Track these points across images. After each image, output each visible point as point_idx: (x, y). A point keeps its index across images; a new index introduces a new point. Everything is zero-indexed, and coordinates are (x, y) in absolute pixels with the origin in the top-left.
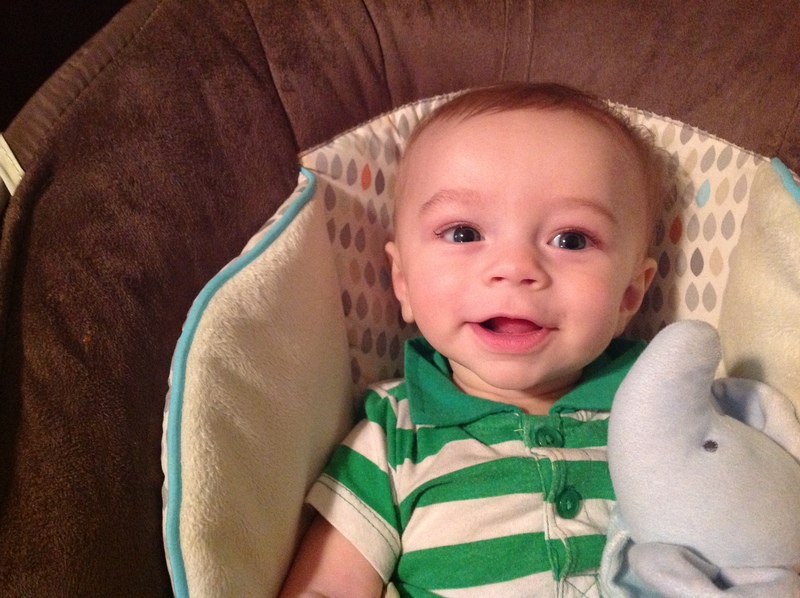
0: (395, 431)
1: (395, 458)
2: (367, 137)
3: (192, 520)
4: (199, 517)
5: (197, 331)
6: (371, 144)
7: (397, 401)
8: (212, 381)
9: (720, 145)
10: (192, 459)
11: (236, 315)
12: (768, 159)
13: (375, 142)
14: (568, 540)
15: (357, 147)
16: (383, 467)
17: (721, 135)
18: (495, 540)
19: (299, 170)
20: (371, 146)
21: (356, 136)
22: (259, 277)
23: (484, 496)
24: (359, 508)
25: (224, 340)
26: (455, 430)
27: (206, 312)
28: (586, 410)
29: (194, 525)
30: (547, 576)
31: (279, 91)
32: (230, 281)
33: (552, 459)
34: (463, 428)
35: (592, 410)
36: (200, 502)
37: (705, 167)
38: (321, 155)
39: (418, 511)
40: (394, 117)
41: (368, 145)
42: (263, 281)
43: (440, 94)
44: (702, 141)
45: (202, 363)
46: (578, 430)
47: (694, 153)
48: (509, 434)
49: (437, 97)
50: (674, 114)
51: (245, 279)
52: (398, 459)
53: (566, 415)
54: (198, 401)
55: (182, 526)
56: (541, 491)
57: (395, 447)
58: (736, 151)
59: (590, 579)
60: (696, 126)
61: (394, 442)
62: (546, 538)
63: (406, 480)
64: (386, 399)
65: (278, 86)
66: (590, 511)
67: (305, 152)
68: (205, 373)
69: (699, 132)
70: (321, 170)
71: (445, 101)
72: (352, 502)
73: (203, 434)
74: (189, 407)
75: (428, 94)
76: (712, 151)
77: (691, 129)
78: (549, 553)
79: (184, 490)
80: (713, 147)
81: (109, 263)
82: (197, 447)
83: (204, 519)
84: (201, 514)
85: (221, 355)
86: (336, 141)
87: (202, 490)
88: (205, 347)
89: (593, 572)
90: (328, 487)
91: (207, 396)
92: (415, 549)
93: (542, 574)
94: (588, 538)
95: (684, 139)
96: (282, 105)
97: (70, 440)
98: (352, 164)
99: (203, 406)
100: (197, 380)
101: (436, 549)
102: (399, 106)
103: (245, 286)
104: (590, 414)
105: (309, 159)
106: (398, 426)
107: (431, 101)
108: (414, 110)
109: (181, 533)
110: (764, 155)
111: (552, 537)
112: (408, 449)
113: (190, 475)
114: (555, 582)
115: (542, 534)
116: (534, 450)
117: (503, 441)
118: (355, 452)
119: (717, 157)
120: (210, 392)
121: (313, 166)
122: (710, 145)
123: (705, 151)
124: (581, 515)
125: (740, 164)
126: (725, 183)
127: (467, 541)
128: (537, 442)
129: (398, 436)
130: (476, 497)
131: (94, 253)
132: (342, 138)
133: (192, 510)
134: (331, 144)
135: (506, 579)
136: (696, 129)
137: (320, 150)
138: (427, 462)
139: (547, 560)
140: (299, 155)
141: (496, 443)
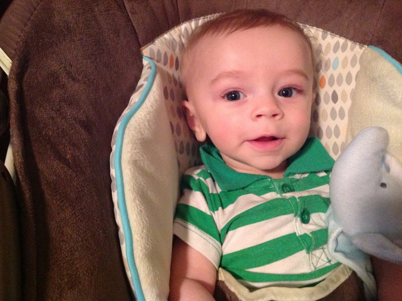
0: (210, 195)
1: (214, 208)
2: (170, 39)
3: (140, 248)
4: (143, 246)
5: (123, 146)
6: (172, 43)
7: (205, 179)
8: (136, 173)
9: (342, 40)
10: (135, 216)
11: (140, 137)
12: (366, 46)
13: (174, 42)
14: (311, 233)
15: (166, 44)
16: (208, 212)
17: (341, 35)
18: (274, 240)
19: (142, 58)
20: (172, 44)
21: (165, 39)
22: (147, 115)
23: (263, 220)
24: (201, 235)
25: (138, 151)
26: (241, 191)
27: (125, 136)
28: (298, 174)
29: (141, 251)
30: (304, 252)
31: (129, 13)
32: (133, 119)
33: (297, 196)
34: (244, 189)
35: (300, 173)
36: (142, 238)
37: (335, 50)
38: (151, 49)
39: (230, 233)
40: (181, 28)
41: (171, 44)
42: (148, 118)
43: (204, 16)
44: (333, 38)
45: (130, 164)
46: (298, 183)
47: (329, 44)
48: (267, 189)
49: (202, 18)
50: (318, 25)
51: (140, 117)
52: (215, 209)
53: (291, 177)
54: (132, 184)
55: (135, 252)
56: (293, 212)
57: (212, 202)
58: (350, 43)
59: (321, 251)
60: (329, 31)
61: (211, 200)
62: (297, 235)
63: (221, 218)
64: (199, 179)
65: (128, 11)
66: (314, 219)
67: (143, 48)
68: (132, 169)
69: (331, 35)
70: (152, 57)
71: (206, 20)
72: (197, 232)
73: (137, 202)
74: (128, 188)
75: (197, 16)
76: (337, 43)
77: (327, 33)
78: (301, 242)
79: (133, 232)
80: (338, 41)
81: (69, 112)
82: (136, 209)
83: (145, 246)
84: (144, 244)
85: (137, 159)
86: (156, 41)
87: (142, 231)
88: (130, 155)
89: (321, 247)
90: (182, 225)
91: (136, 180)
92: (232, 252)
93: (301, 252)
94: (319, 231)
95: (324, 38)
96: (131, 22)
97: (75, 213)
98: (166, 54)
99: (135, 187)
100: (129, 173)
101: (245, 249)
102: (183, 22)
103: (141, 121)
104: (300, 175)
105: (146, 51)
106: (210, 192)
107: (199, 20)
108: (190, 25)
109: (135, 255)
110: (364, 44)
111: (300, 234)
112: (218, 202)
113: (135, 224)
114: (308, 255)
115: (295, 233)
116: (284, 195)
117: (266, 193)
118: (192, 207)
119: (341, 46)
120: (136, 179)
121: (149, 56)
122: (337, 40)
123: (334, 44)
124: (311, 221)
125: (352, 49)
126: (346, 58)
127: (260, 243)
128: (283, 191)
129: (212, 196)
130: (260, 221)
131: (60, 106)
132: (158, 40)
133: (139, 242)
134: (154, 43)
135: (283, 258)
136: (329, 33)
137: (150, 46)
138: (230, 208)
139: (301, 244)
140: (141, 49)
141: (262, 195)
